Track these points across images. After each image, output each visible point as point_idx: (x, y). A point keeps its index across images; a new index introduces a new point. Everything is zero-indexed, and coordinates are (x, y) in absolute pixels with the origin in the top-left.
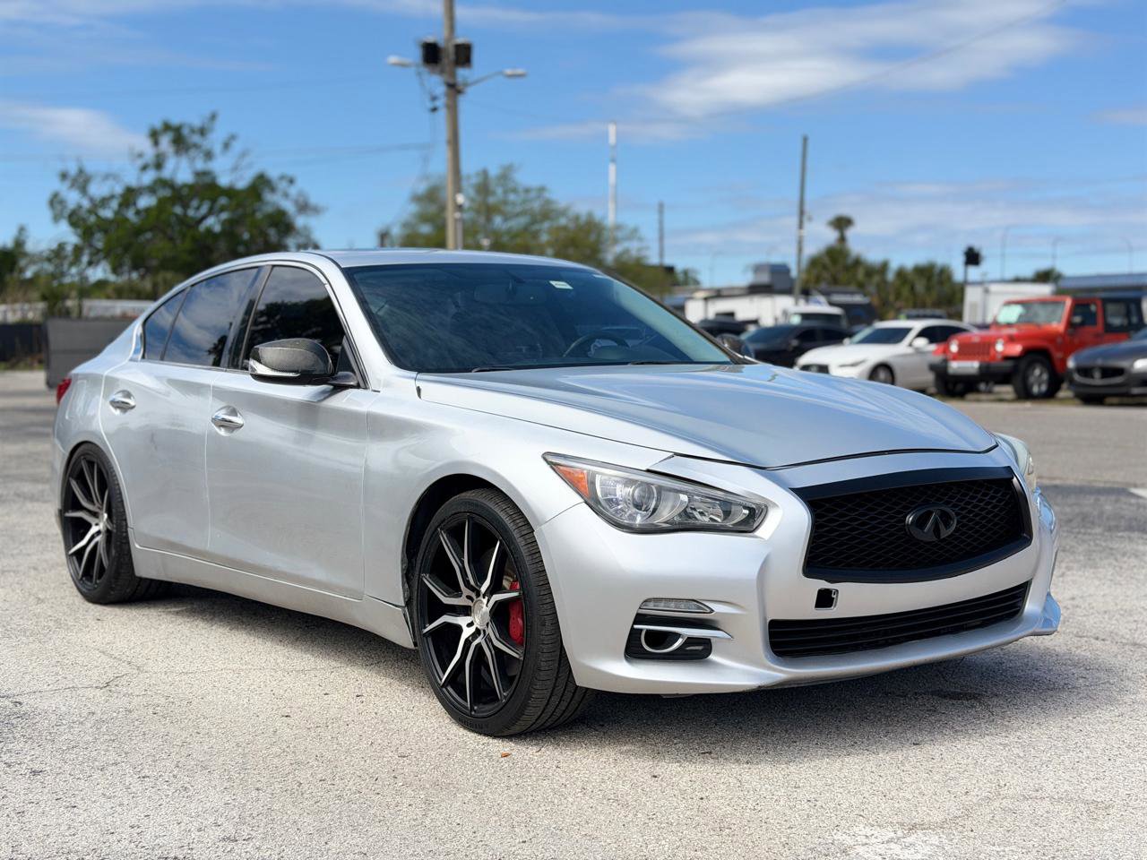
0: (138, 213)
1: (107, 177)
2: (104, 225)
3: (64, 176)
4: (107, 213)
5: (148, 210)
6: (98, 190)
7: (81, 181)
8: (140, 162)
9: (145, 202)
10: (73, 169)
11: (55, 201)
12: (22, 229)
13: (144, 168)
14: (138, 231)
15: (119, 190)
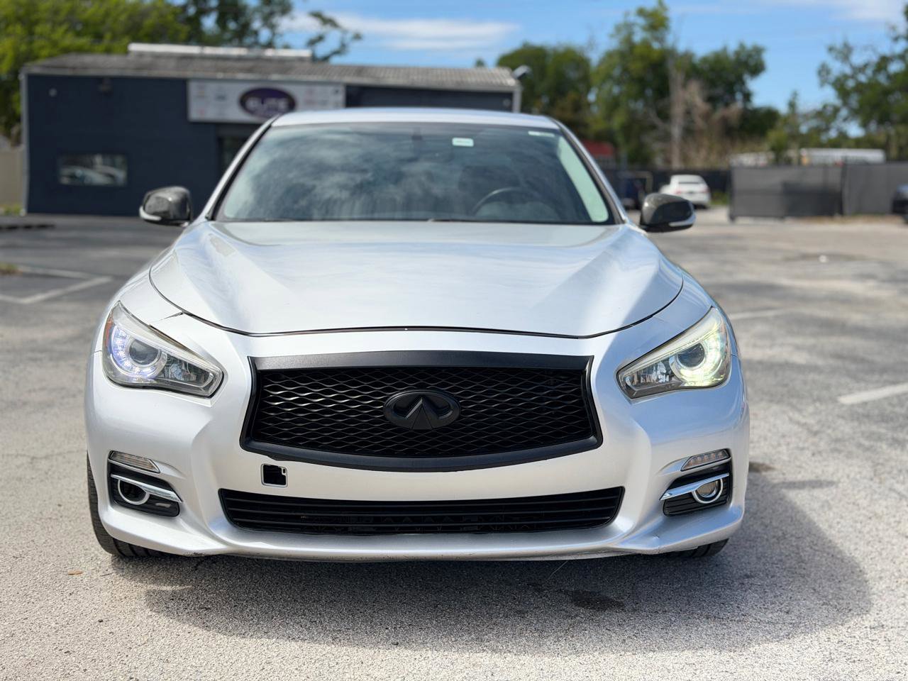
0: (889, 77)
1: (865, 48)
2: (860, 88)
3: (831, 49)
4: (863, 78)
5: (896, 75)
6: (858, 59)
7: (845, 53)
8: (893, 34)
9: (895, 67)
10: (838, 44)
11: (823, 71)
12: (795, 94)
13: (896, 39)
14: (887, 92)
15: (875, 59)
